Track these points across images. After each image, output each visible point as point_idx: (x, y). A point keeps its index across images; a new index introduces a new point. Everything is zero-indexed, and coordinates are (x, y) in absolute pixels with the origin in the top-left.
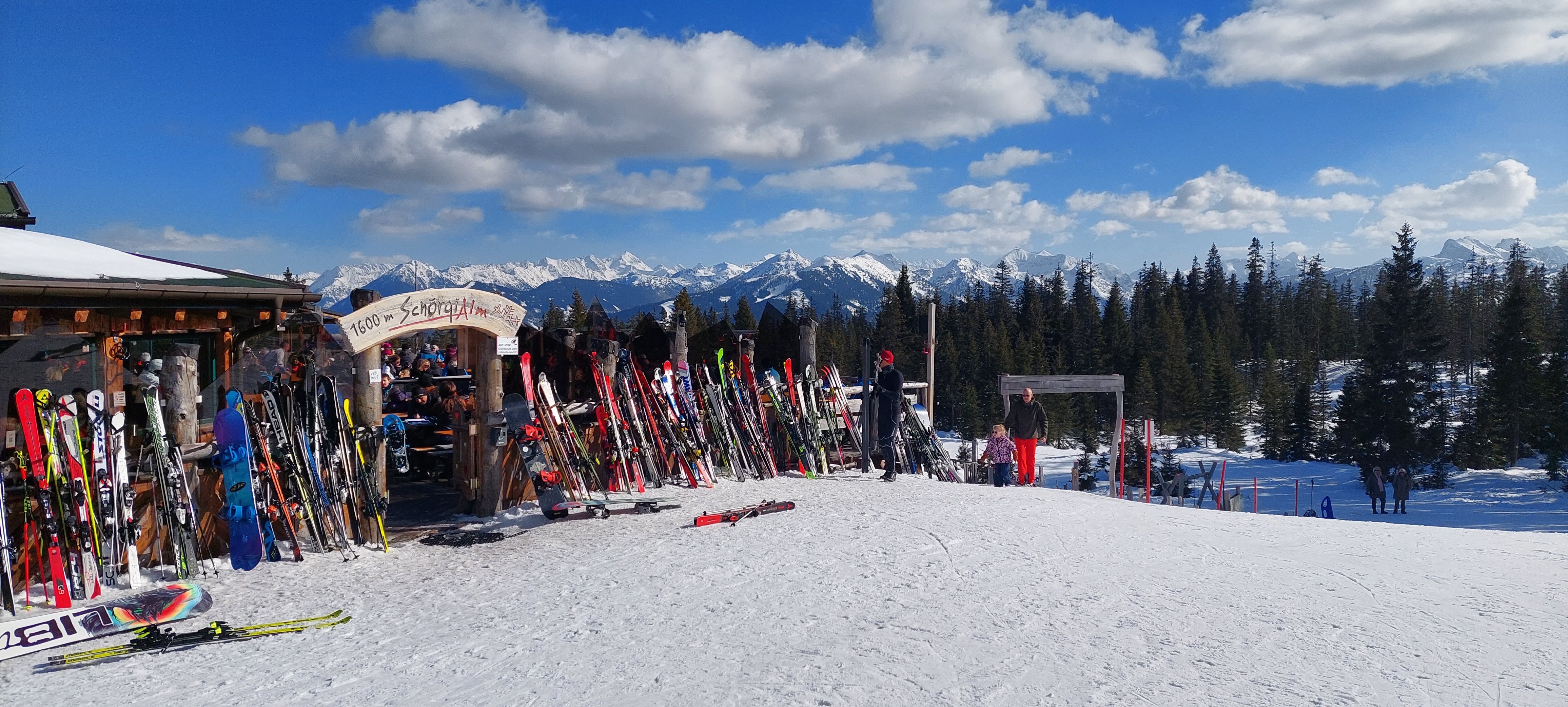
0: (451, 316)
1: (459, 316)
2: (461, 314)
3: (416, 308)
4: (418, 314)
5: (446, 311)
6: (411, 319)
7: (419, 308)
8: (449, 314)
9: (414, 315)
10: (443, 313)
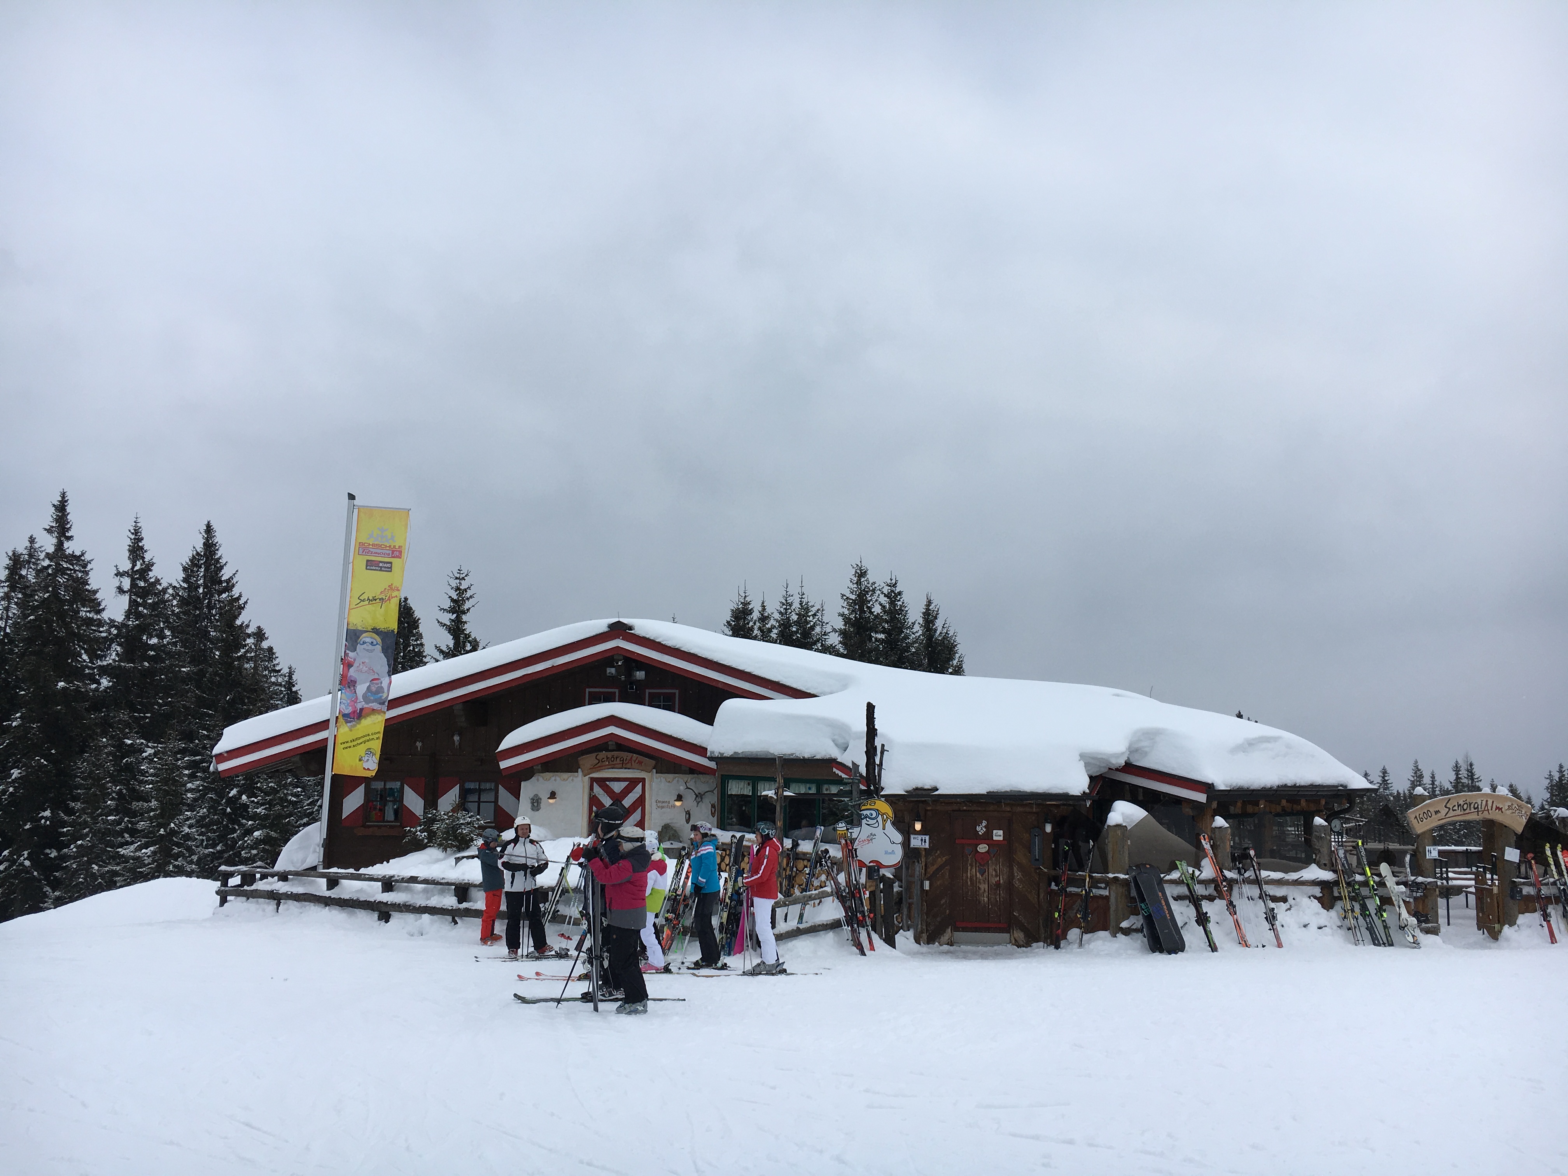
0: (1478, 811)
1: (1483, 811)
2: (1485, 810)
3: (1455, 806)
4: (1456, 810)
5: (1475, 809)
6: (1451, 813)
7: (1457, 806)
8: (1476, 810)
9: (1453, 810)
10: (1473, 810)
